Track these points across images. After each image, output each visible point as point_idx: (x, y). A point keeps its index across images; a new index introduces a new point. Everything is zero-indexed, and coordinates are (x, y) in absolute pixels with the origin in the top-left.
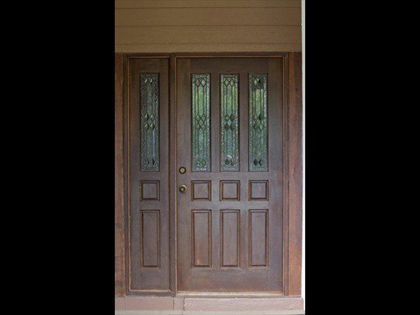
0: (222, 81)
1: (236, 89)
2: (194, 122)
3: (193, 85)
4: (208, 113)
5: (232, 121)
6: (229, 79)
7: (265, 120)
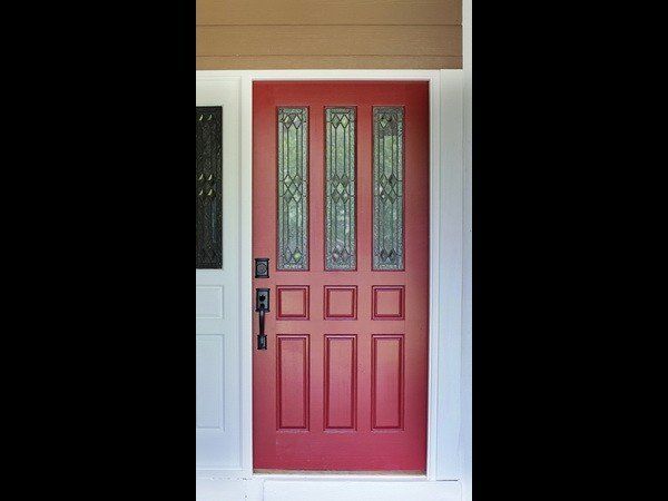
0: (328, 119)
1: (352, 133)
2: (281, 188)
3: (281, 124)
4: (305, 173)
5: (344, 185)
6: (340, 116)
7: (400, 185)
